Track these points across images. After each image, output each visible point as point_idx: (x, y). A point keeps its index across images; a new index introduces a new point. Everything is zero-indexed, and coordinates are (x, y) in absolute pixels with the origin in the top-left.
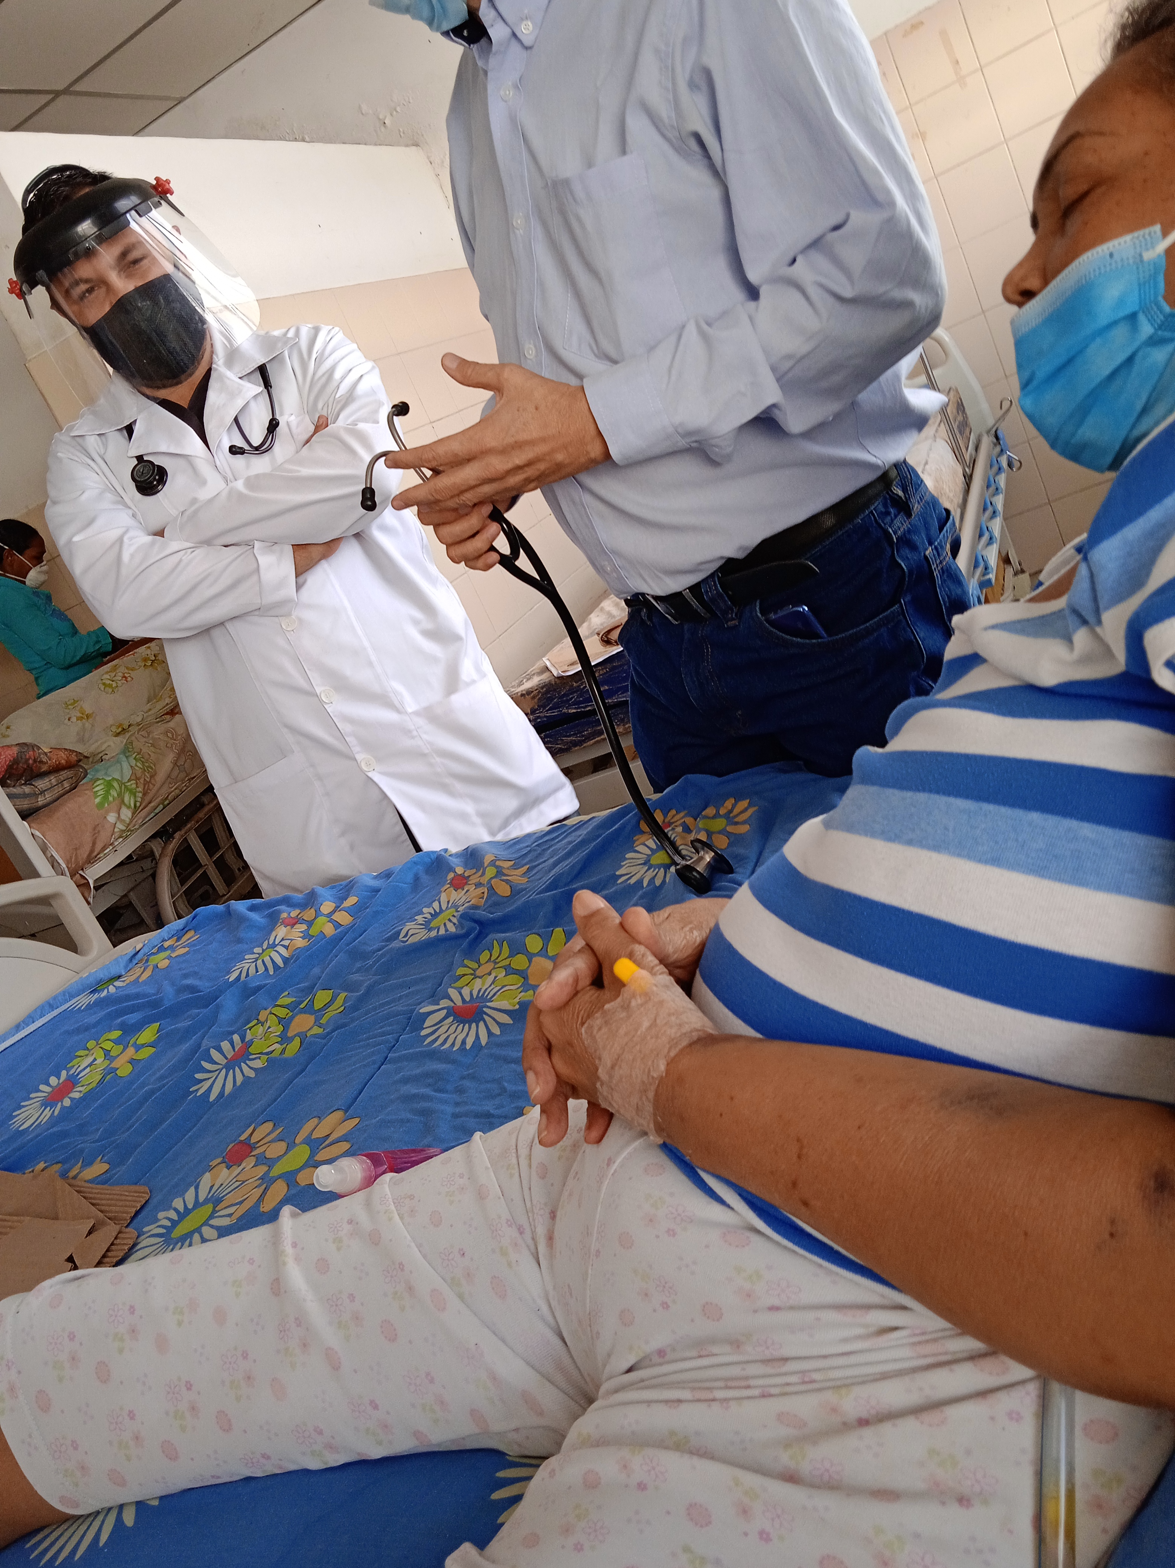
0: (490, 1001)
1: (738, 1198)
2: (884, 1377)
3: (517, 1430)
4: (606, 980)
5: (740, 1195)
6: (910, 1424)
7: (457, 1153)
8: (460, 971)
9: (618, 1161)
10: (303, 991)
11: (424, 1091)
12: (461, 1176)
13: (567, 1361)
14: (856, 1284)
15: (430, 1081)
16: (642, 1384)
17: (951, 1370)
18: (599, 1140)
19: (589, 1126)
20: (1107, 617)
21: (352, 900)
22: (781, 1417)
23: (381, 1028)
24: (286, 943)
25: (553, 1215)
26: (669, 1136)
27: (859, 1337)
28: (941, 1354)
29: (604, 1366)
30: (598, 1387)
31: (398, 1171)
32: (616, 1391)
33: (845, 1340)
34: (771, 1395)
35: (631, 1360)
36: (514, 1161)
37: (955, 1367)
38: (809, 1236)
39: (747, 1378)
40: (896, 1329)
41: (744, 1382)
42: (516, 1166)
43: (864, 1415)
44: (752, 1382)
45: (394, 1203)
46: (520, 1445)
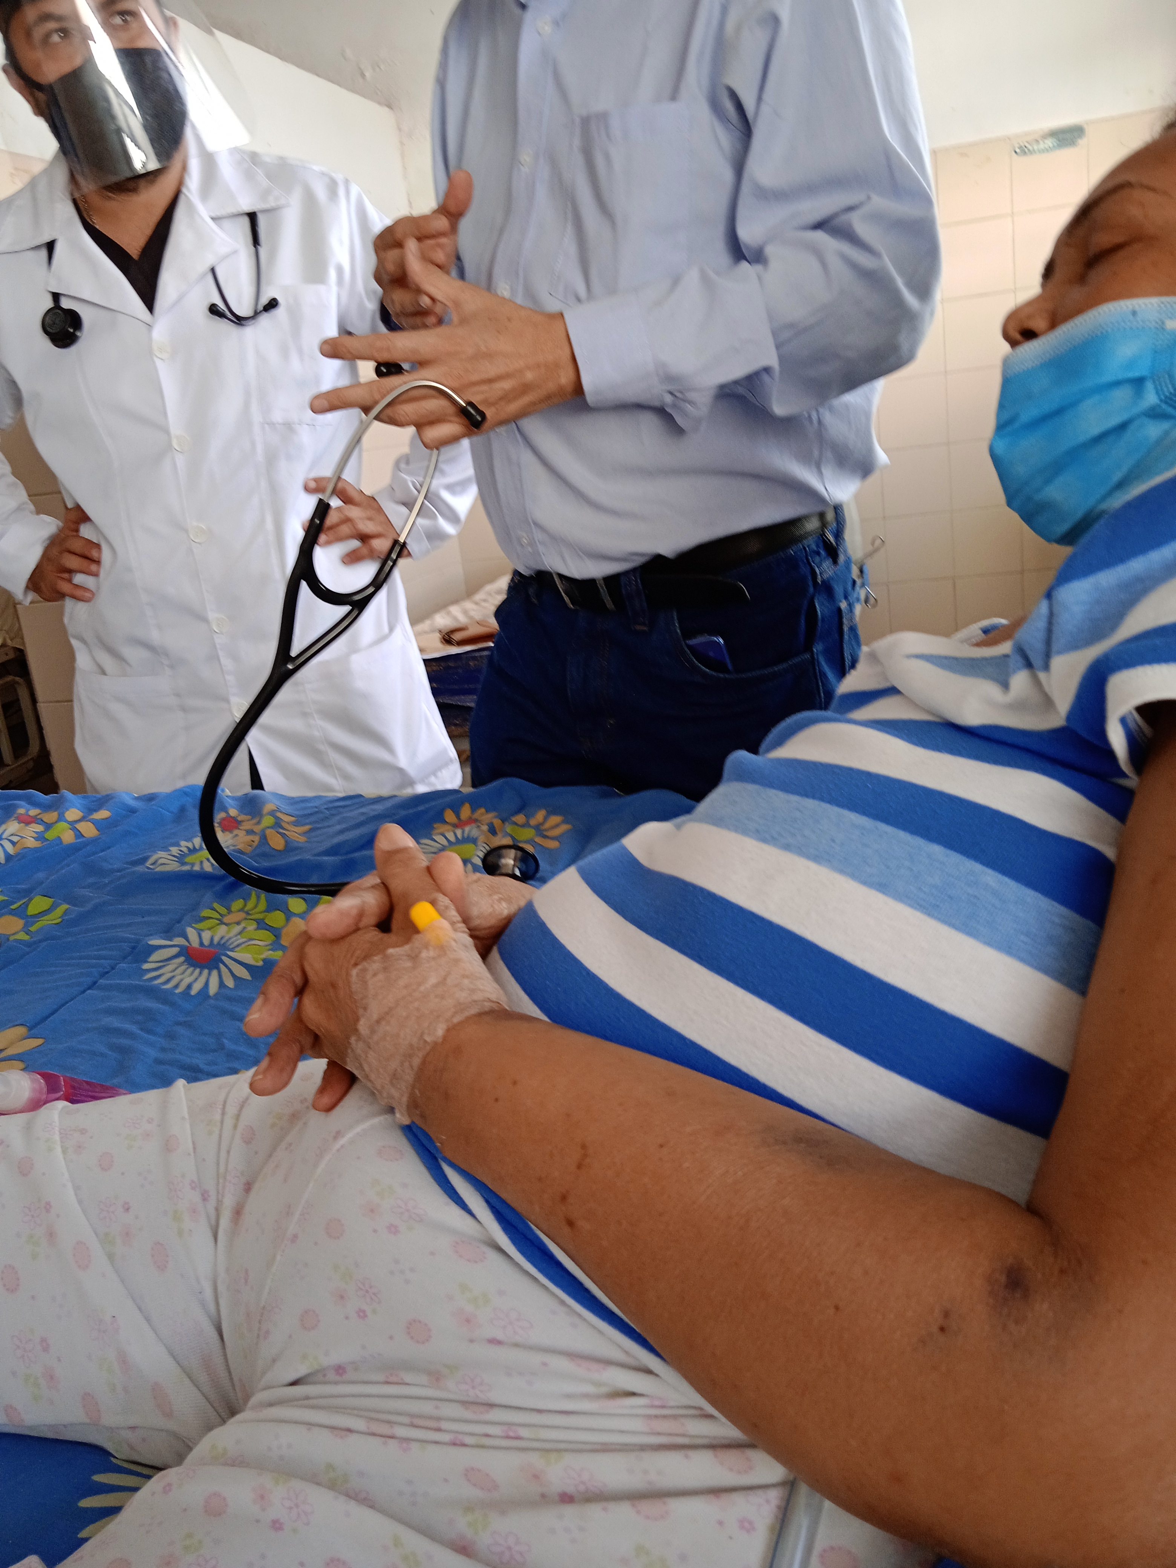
0: (232, 950)
1: (484, 1204)
2: (605, 1449)
3: (133, 1428)
4: (395, 924)
5: (487, 1202)
6: (624, 1511)
7: (152, 1096)
8: (206, 913)
9: (350, 1135)
10: (19, 892)
11: (128, 1026)
12: (150, 1121)
13: (218, 1359)
14: (600, 1332)
15: (139, 1018)
16: (306, 1402)
17: (687, 1457)
18: (329, 1109)
19: (322, 1090)
20: (1059, 662)
21: (103, 814)
22: (469, 1474)
23: (98, 950)
24: (15, 839)
25: (248, 1187)
26: (423, 1116)
27: (587, 1396)
28: (677, 1435)
29: (264, 1373)
30: (247, 1397)
31: (73, 1102)
32: (271, 1405)
33: (569, 1396)
34: (464, 1445)
35: (302, 1370)
36: (218, 1117)
37: (692, 1453)
38: (559, 1264)
39: (439, 1419)
40: (633, 1394)
41: (435, 1424)
42: (219, 1124)
43: (570, 1490)
44: (444, 1425)
45: (61, 1133)
46: (132, 1448)
